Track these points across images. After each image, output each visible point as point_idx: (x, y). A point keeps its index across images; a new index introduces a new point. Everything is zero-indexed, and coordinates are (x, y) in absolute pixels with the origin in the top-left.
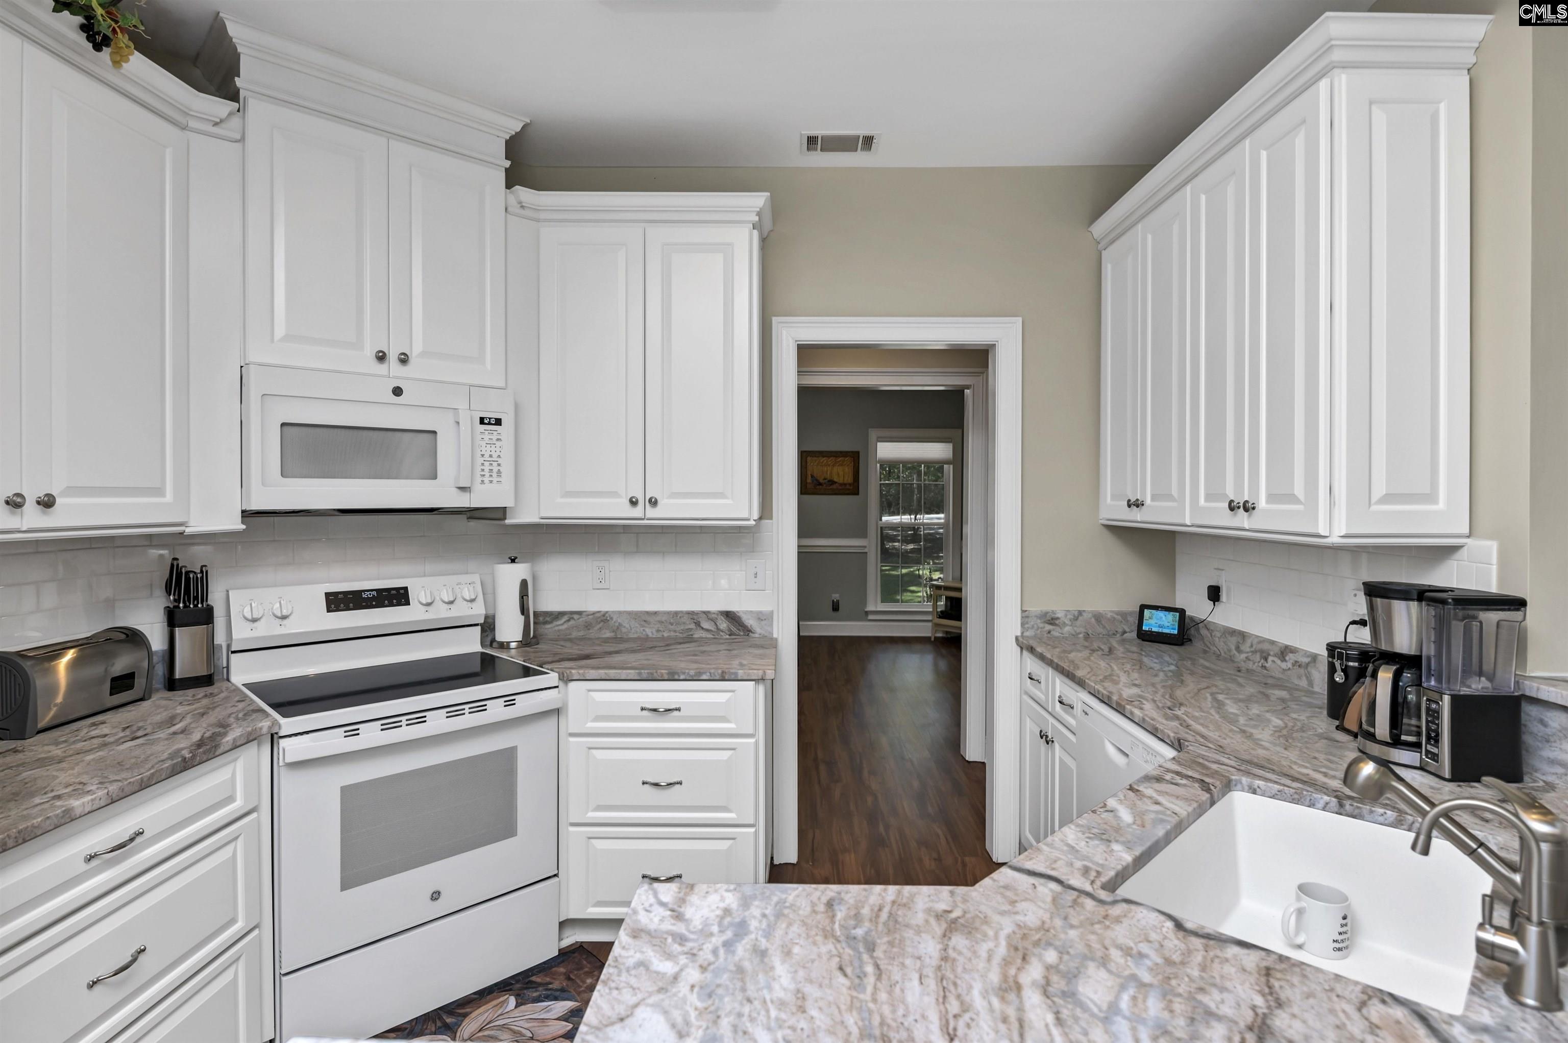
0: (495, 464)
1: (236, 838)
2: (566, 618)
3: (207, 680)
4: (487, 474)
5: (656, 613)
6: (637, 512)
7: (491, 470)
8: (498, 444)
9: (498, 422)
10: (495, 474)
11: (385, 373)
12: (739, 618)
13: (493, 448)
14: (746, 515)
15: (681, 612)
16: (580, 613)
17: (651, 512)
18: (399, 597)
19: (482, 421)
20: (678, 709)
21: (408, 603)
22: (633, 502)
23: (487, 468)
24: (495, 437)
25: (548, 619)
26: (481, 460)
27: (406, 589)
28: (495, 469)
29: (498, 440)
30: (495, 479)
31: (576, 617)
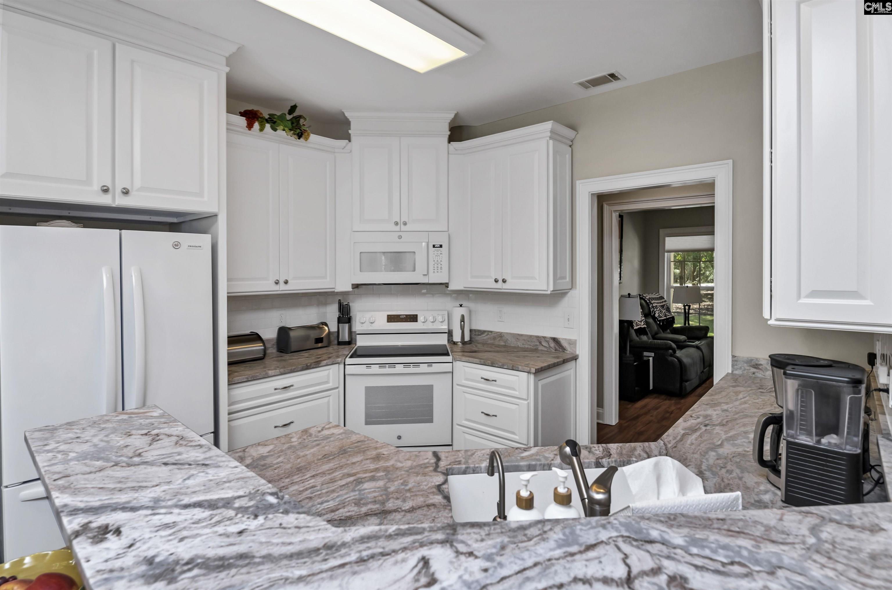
0: (439, 264)
1: (330, 396)
2: (486, 334)
3: (349, 343)
4: (436, 269)
5: (522, 335)
6: (500, 285)
7: (438, 267)
8: (441, 255)
9: (441, 246)
10: (439, 269)
11: (399, 230)
12: (560, 342)
13: (439, 258)
14: (545, 288)
15: (533, 336)
16: (491, 332)
17: (505, 286)
18: (413, 318)
19: (434, 246)
20: (495, 381)
21: (417, 321)
22: (496, 281)
23: (436, 266)
24: (439, 253)
25: (480, 333)
26: (433, 263)
27: (417, 315)
28: (440, 266)
29: (441, 254)
30: (439, 271)
31: (490, 333)
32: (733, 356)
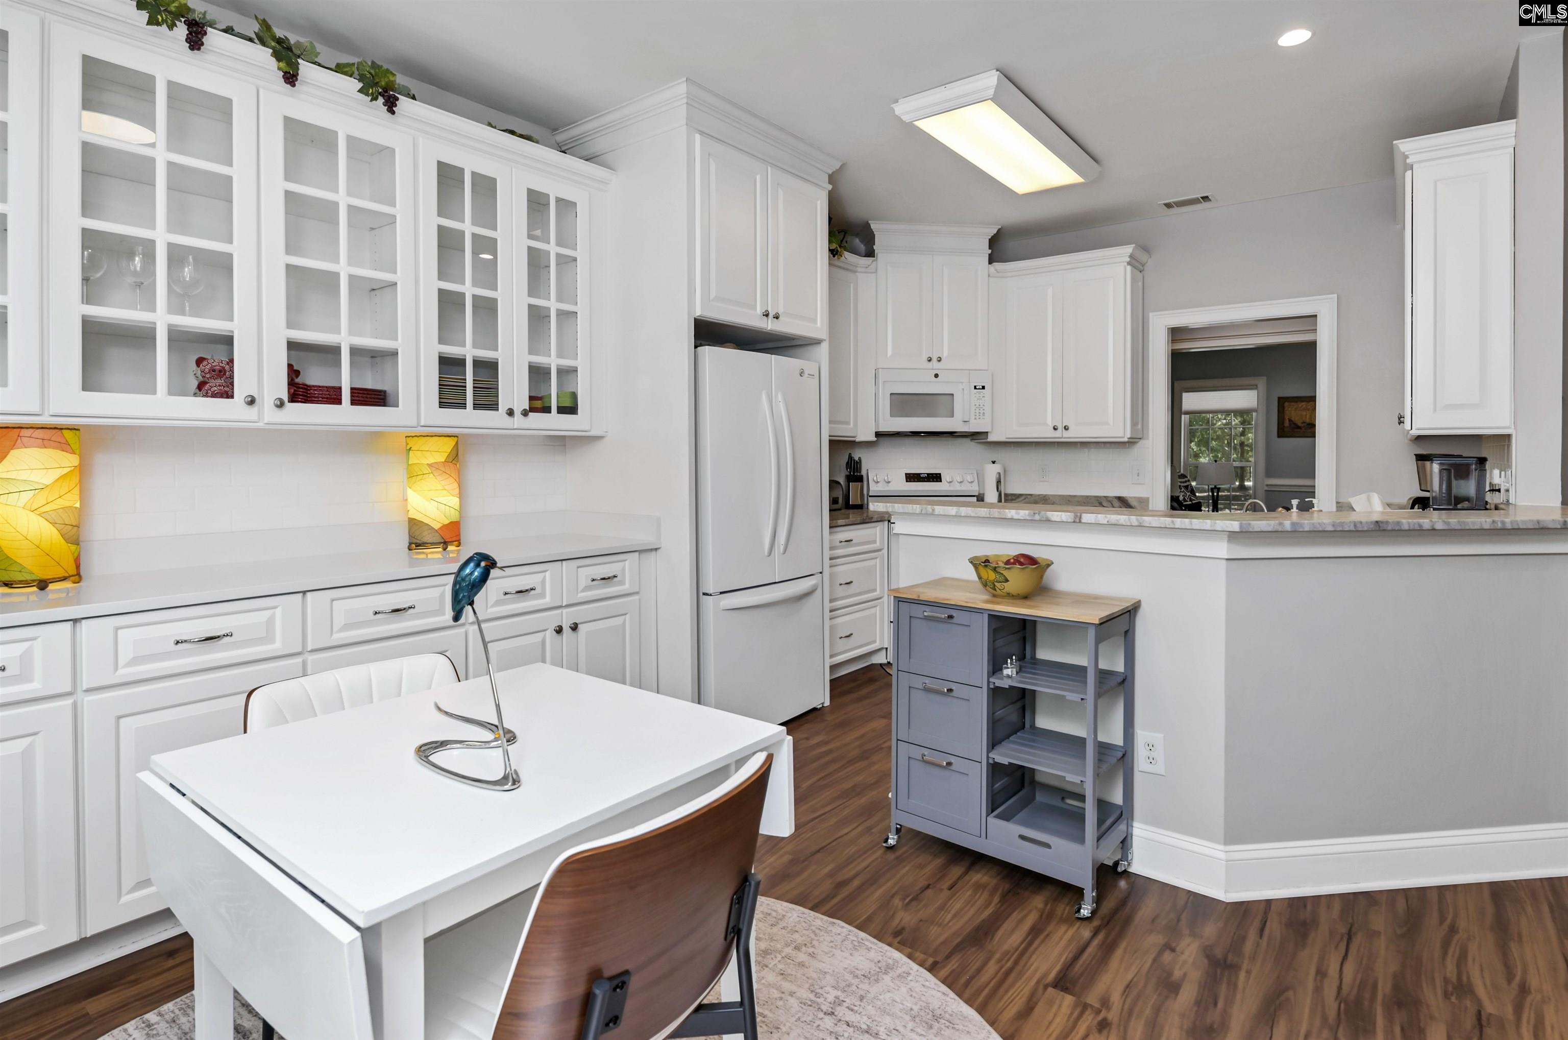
0: (981, 409)
1: (877, 558)
2: (1023, 498)
3: (860, 507)
4: (978, 414)
5: (1075, 496)
6: (1058, 434)
7: (980, 413)
8: (983, 399)
9: (983, 388)
10: (981, 415)
11: (931, 367)
12: (1127, 500)
13: (981, 401)
14: (1121, 435)
15: (1091, 496)
16: (1031, 495)
17: (1066, 434)
18: (936, 478)
19: (975, 388)
21: (941, 481)
22: (1055, 429)
23: (977, 411)
24: (981, 396)
25: (1014, 498)
26: (975, 407)
27: (940, 474)
28: (982, 411)
29: (983, 397)
30: (981, 417)
31: (1029, 497)
32: (1337, 503)
